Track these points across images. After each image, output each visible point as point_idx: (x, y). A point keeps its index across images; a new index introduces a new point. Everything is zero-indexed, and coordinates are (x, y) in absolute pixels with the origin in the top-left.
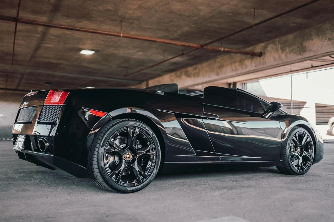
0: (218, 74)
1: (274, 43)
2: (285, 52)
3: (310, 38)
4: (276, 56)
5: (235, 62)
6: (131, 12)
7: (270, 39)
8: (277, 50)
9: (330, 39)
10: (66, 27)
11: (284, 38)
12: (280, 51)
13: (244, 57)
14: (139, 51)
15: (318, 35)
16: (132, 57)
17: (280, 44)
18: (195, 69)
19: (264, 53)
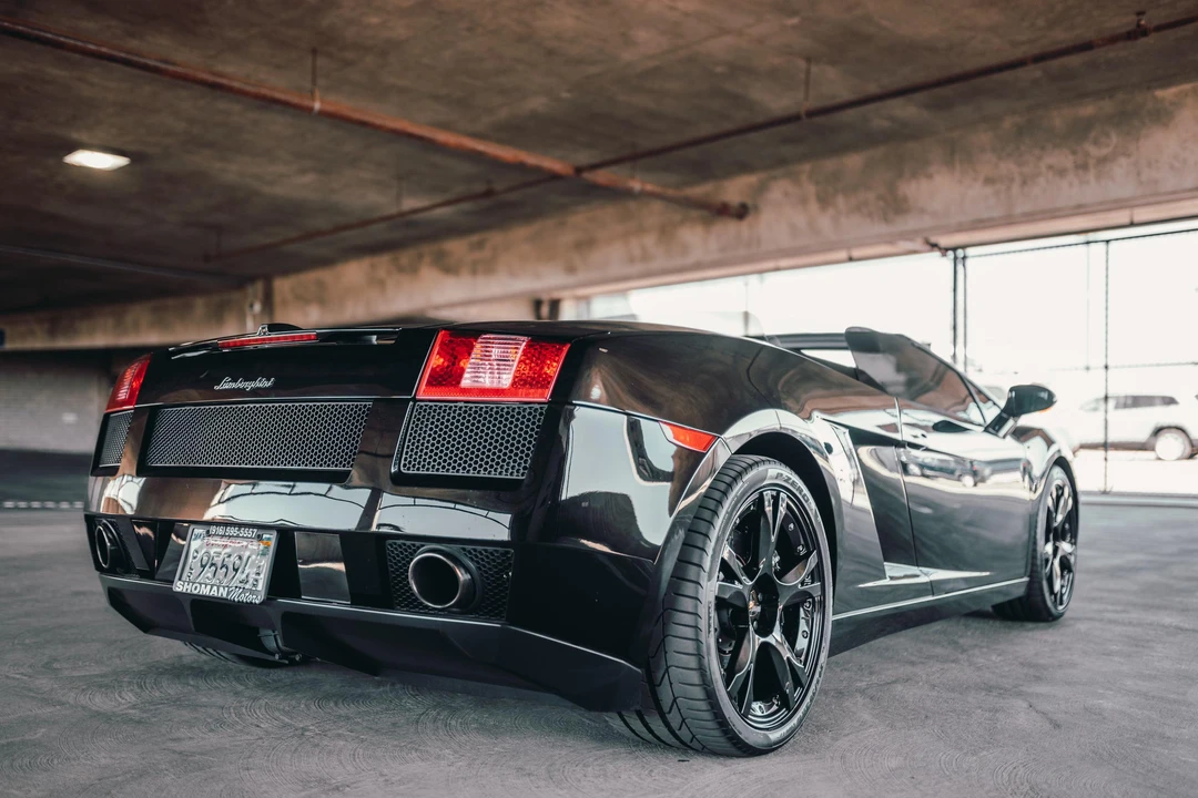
0: (571, 270)
1: (794, 178)
2: (831, 211)
3: (920, 169)
4: (800, 219)
5: (641, 230)
6: (374, 20)
7: (782, 162)
8: (804, 201)
9: (989, 181)
10: (104, 50)
11: (830, 164)
12: (814, 206)
13: (677, 217)
14: (303, 171)
15: (949, 163)
16: (267, 189)
17: (817, 183)
18: (480, 245)
19: (756, 208)
